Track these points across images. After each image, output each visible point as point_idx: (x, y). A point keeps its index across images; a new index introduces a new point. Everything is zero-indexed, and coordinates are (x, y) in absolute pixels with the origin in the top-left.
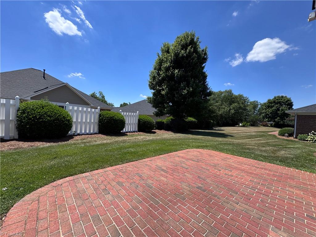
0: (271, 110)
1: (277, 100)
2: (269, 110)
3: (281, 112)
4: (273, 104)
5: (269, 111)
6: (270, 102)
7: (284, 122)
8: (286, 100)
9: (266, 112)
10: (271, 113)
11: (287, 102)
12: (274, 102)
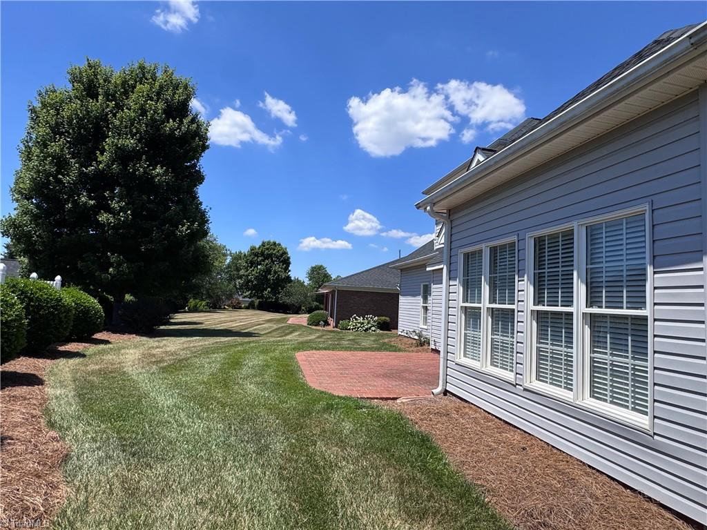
0: (256, 273)
1: (267, 249)
2: (253, 270)
3: (274, 276)
4: (260, 258)
5: (253, 273)
6: (254, 253)
7: (277, 299)
8: (281, 252)
9: (248, 276)
10: (256, 278)
11: (282, 255)
12: (262, 254)
